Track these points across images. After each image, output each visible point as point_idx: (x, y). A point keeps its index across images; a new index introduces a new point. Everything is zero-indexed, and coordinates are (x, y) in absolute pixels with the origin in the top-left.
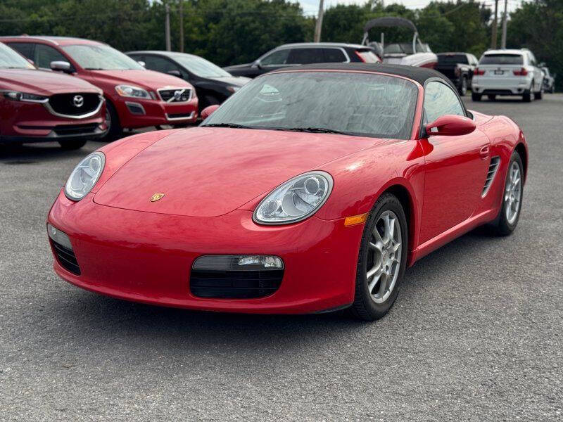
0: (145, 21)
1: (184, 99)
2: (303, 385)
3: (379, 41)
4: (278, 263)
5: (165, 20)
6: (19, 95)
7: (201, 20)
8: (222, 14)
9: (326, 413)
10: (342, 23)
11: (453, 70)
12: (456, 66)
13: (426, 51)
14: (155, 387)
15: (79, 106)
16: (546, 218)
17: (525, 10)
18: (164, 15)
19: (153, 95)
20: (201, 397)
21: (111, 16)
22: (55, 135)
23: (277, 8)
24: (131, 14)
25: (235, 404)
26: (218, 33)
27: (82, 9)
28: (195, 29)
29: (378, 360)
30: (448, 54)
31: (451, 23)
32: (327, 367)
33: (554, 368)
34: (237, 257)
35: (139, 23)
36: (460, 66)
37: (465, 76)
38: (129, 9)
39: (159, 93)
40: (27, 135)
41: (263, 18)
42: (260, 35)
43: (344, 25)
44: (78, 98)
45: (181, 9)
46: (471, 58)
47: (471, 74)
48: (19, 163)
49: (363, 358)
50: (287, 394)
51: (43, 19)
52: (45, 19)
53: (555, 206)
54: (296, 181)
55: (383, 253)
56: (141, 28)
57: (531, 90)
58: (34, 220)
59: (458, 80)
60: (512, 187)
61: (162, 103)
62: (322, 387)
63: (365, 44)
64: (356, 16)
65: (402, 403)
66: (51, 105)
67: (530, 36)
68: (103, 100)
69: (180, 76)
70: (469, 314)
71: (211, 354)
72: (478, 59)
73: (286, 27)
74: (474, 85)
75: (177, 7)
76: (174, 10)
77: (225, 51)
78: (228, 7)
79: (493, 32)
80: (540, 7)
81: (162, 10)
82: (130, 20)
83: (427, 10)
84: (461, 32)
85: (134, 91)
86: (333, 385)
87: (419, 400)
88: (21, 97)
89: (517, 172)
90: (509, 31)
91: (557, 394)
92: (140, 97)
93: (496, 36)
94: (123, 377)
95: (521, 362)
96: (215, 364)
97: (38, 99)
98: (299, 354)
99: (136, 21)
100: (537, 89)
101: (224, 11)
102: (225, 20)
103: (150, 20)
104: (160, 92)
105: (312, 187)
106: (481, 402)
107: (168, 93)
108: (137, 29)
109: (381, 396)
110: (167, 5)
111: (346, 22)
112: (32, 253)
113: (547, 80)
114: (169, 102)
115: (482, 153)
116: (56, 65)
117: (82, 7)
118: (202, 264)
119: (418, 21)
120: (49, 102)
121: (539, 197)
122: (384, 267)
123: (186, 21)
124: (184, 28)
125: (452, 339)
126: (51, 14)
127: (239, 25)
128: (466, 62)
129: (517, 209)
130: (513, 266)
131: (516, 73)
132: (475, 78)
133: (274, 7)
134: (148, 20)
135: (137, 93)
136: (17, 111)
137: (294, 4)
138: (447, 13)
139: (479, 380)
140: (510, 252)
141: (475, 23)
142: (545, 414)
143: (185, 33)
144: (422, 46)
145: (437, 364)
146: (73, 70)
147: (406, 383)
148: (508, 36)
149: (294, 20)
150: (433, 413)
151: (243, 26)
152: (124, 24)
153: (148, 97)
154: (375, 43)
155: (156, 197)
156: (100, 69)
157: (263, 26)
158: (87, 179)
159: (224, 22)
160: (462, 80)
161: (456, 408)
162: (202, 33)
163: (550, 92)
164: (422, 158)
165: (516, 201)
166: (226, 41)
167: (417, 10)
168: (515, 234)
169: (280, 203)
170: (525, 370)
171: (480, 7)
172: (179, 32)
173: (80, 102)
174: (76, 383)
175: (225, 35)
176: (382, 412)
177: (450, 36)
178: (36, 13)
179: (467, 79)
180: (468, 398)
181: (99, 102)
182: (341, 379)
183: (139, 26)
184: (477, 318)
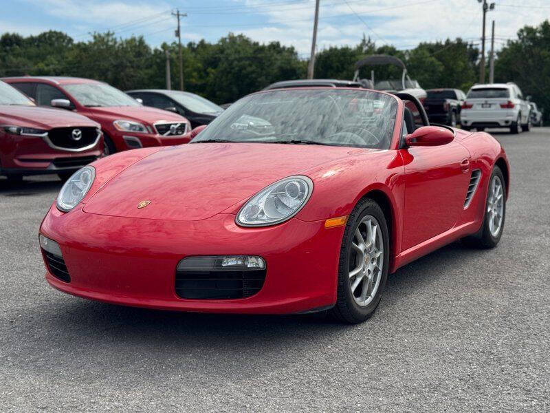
0: (147, 68)
1: (180, 133)
2: (283, 382)
3: (369, 78)
4: (261, 263)
5: (165, 66)
6: (19, 130)
7: (199, 65)
8: (220, 59)
9: (303, 407)
10: (335, 65)
11: (443, 106)
12: (445, 101)
13: (415, 87)
14: (136, 386)
15: (78, 139)
16: (529, 233)
17: (511, 48)
18: (164, 61)
19: (150, 130)
20: (181, 395)
21: (114, 63)
22: (54, 168)
23: (272, 52)
24: (134, 61)
25: (214, 400)
26: (217, 77)
27: (86, 57)
28: (195, 74)
29: (358, 359)
30: (436, 90)
31: (440, 63)
32: (307, 365)
33: (531, 363)
34: (220, 258)
35: (141, 69)
36: (449, 101)
37: (454, 110)
38: (132, 56)
39: (155, 128)
40: (27, 168)
41: (260, 62)
42: (256, 78)
43: (337, 67)
44: (77, 132)
45: (181, 55)
46: (460, 94)
47: (459, 108)
48: (20, 195)
49: (343, 358)
50: (266, 390)
51: (49, 68)
52: (51, 67)
53: (539, 223)
54: (278, 185)
55: (366, 256)
56: (142, 74)
57: (519, 122)
58: (29, 244)
59: (447, 115)
60: (494, 202)
61: (158, 136)
62: (301, 383)
63: (356, 81)
64: (349, 58)
65: (379, 396)
66: (51, 139)
67: (518, 74)
68: (100, 134)
69: (177, 112)
70: (450, 318)
71: (194, 357)
72: (466, 93)
73: (281, 69)
74: (463, 118)
75: (177, 53)
76: (174, 56)
77: (224, 94)
78: (225, 53)
79: (481, 71)
80: (526, 46)
81: (162, 56)
82: (132, 67)
83: (416, 51)
84: (450, 71)
85: (132, 126)
86: (312, 382)
87: (397, 394)
88: (22, 132)
89: (499, 188)
90: (497, 69)
91: (533, 387)
92: (137, 131)
93: (484, 74)
94: (105, 378)
95: (500, 359)
96: (197, 365)
97: (38, 133)
98: (279, 356)
99: (138, 67)
100: (524, 121)
101: (221, 56)
102: (223, 64)
103: (151, 66)
104: (156, 126)
105: (293, 192)
106: (458, 395)
107: (164, 127)
108: (139, 75)
109: (359, 391)
110: (167, 52)
111: (338, 64)
112: (24, 272)
113: (535, 115)
114: (165, 136)
115: (462, 165)
116: (57, 103)
117: (87, 55)
118: (187, 265)
119: (408, 61)
120: (48, 135)
121: (524, 215)
122: (366, 270)
123: (185, 67)
124: (184, 73)
125: (432, 340)
126: (57, 62)
127: (237, 69)
128: (455, 97)
129: (500, 224)
130: (495, 275)
131: (503, 106)
132: (463, 111)
133: (270, 51)
134: (149, 67)
135: (134, 128)
136: (17, 145)
137: (289, 49)
138: (435, 53)
139: (458, 375)
140: (493, 263)
141: (464, 62)
142: (521, 404)
143: (185, 78)
144: (411, 82)
145: (416, 363)
146: (74, 106)
147: (384, 379)
148: (495, 74)
149: (290, 63)
150: (410, 405)
151: (240, 71)
152: (127, 70)
153: (145, 131)
154: (365, 80)
155: (143, 204)
156: (99, 106)
157: (259, 70)
158: (78, 192)
159: (223, 66)
160: (451, 115)
161: (433, 400)
162: (201, 77)
163: (537, 125)
164: (402, 167)
165: (498, 216)
166: (225, 84)
167: (407, 51)
168: (498, 247)
169: (261, 206)
170: (503, 366)
171: (468, 47)
172: (179, 77)
173: (78, 136)
174: (59, 384)
175: (224, 78)
176: (359, 405)
177: (440, 75)
178: (42, 62)
179: (456, 113)
180: (446, 392)
181: (97, 135)
182: (321, 376)
183: (141, 72)
184: (458, 321)
